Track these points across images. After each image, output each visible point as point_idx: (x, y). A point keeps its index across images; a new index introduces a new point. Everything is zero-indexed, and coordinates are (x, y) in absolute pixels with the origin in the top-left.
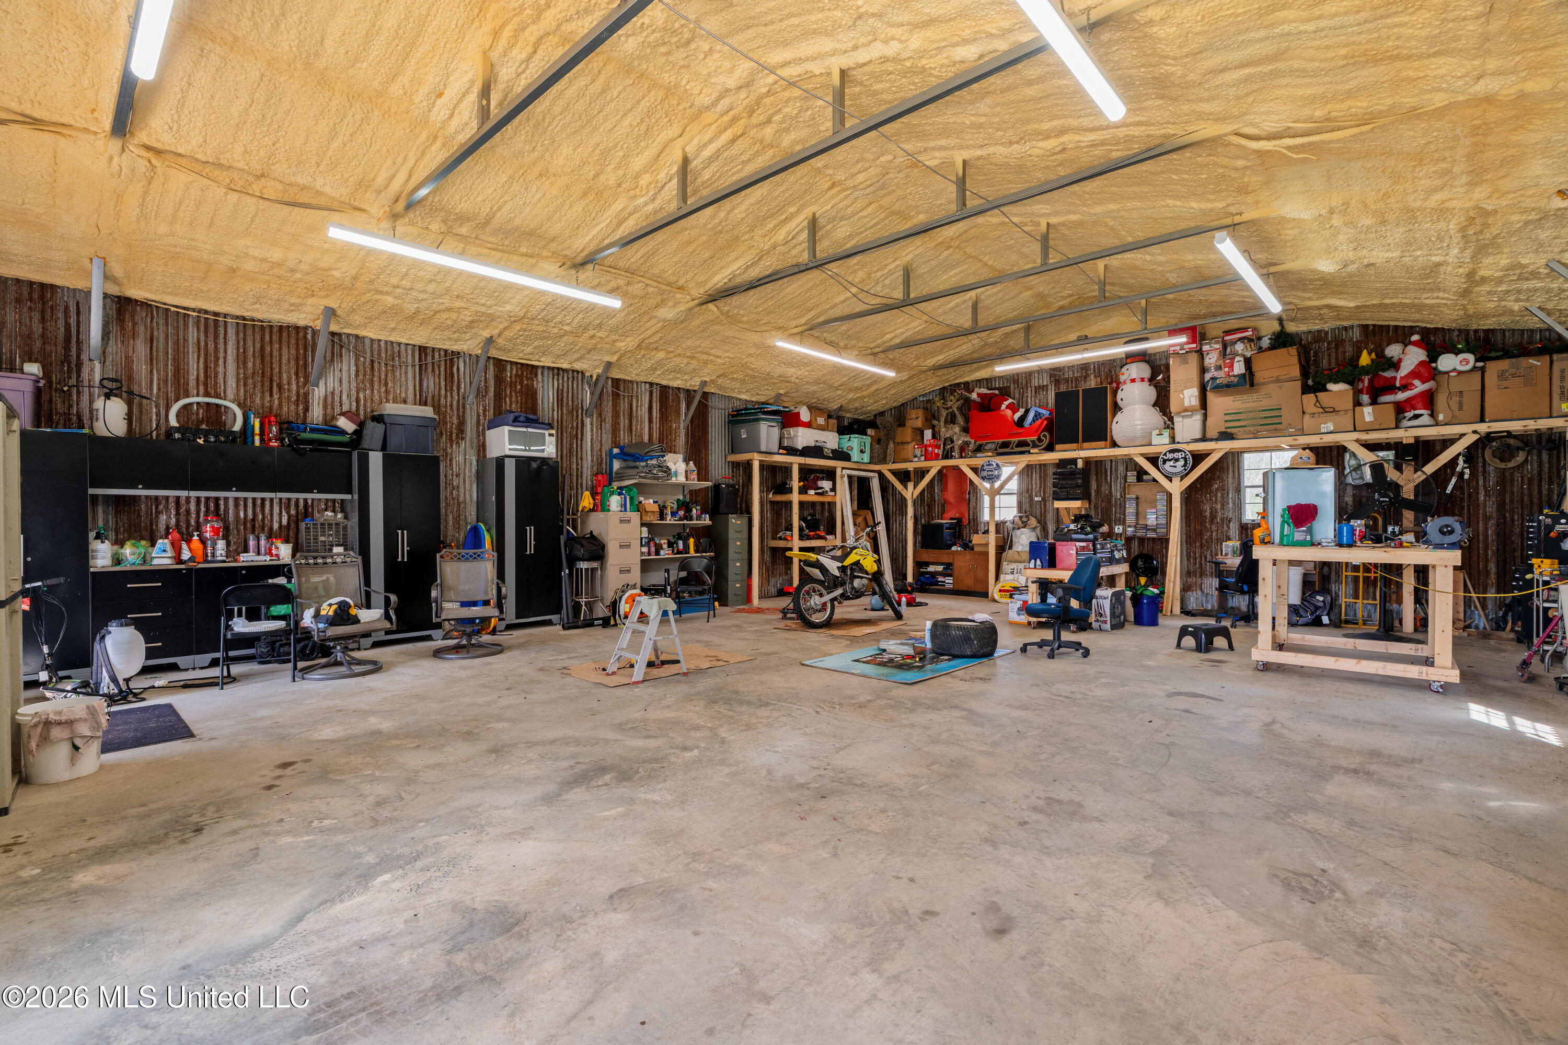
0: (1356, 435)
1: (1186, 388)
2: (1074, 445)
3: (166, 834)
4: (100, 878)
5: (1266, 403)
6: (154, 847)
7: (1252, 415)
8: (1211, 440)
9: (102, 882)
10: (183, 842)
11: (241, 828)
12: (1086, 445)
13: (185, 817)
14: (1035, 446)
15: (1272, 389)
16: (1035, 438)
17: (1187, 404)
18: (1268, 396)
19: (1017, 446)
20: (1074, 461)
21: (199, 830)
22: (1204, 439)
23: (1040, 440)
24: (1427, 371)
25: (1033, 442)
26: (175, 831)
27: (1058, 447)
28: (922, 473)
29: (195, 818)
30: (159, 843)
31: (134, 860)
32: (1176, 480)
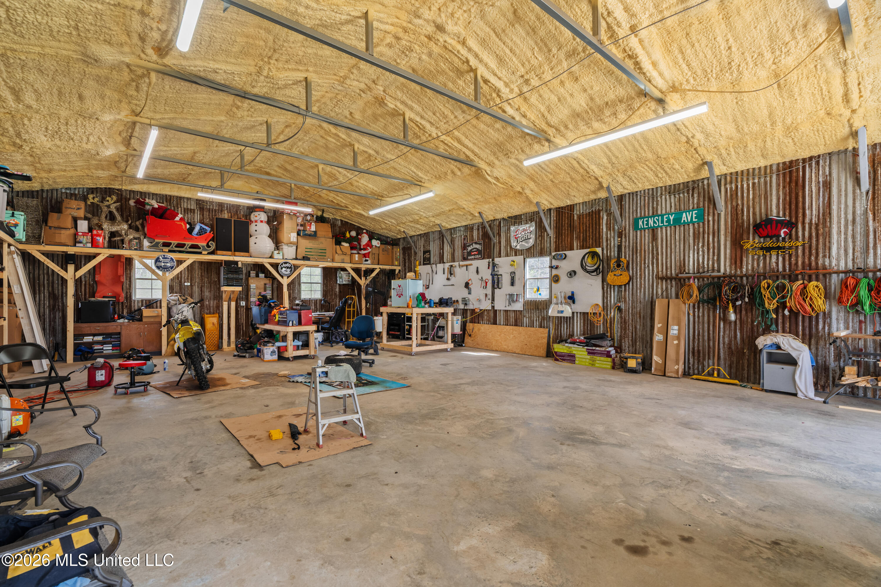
0: (350, 265)
1: (292, 232)
2: (230, 253)
3: (799, 556)
4: (864, 554)
5: (321, 246)
6: (815, 552)
7: (316, 250)
8: (300, 260)
9: (864, 550)
10: (794, 542)
11: (751, 525)
12: (237, 253)
13: (773, 561)
14: (204, 249)
15: (323, 240)
16: (205, 244)
17: (292, 240)
18: (322, 243)
19: (190, 247)
20: (236, 263)
21: (776, 543)
22: (296, 259)
23: (208, 246)
24: (369, 244)
25: (203, 246)
26: (791, 554)
27: (219, 252)
28: (90, 258)
29: (768, 554)
30: (811, 553)
31: (835, 552)
32: (285, 278)
